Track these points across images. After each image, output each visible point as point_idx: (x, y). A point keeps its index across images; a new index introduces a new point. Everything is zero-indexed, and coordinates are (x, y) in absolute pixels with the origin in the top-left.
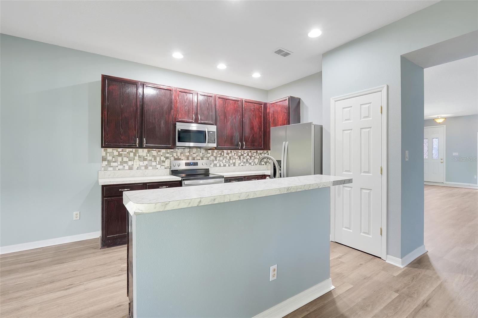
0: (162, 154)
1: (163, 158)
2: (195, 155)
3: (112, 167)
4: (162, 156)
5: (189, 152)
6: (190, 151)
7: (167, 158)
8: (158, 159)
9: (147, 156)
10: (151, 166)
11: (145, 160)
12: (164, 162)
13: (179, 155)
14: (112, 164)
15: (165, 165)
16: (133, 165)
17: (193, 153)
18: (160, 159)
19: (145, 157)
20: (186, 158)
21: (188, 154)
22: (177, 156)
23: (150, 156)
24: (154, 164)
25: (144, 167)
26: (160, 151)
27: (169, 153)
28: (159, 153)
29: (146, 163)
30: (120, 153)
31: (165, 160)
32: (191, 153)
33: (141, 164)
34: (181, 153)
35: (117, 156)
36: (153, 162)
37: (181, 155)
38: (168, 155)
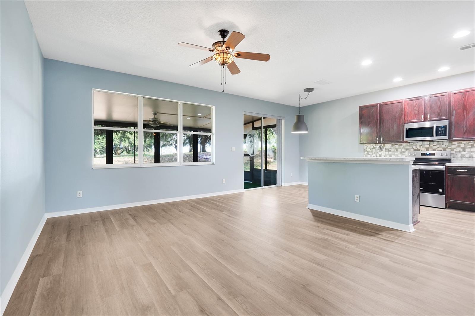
0: (403, 147)
1: (403, 150)
2: (435, 147)
3: (369, 155)
4: (402, 148)
5: (429, 145)
6: (429, 143)
7: (407, 150)
8: (399, 150)
9: (391, 148)
10: (394, 155)
11: (390, 151)
12: (404, 152)
13: (418, 147)
14: (370, 153)
15: (405, 155)
16: (381, 154)
17: (434, 146)
18: (401, 150)
19: (390, 149)
20: (426, 150)
21: (428, 146)
22: (416, 148)
23: (393, 148)
24: (396, 153)
25: (389, 156)
26: (401, 145)
27: (409, 146)
28: (400, 146)
29: (390, 153)
30: (374, 147)
31: (405, 151)
32: (431, 145)
33: (387, 153)
34: (420, 146)
35: (372, 148)
36: (395, 152)
37: (420, 147)
38: (408, 148)
